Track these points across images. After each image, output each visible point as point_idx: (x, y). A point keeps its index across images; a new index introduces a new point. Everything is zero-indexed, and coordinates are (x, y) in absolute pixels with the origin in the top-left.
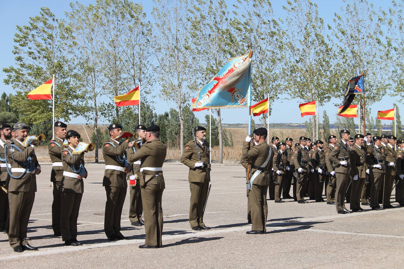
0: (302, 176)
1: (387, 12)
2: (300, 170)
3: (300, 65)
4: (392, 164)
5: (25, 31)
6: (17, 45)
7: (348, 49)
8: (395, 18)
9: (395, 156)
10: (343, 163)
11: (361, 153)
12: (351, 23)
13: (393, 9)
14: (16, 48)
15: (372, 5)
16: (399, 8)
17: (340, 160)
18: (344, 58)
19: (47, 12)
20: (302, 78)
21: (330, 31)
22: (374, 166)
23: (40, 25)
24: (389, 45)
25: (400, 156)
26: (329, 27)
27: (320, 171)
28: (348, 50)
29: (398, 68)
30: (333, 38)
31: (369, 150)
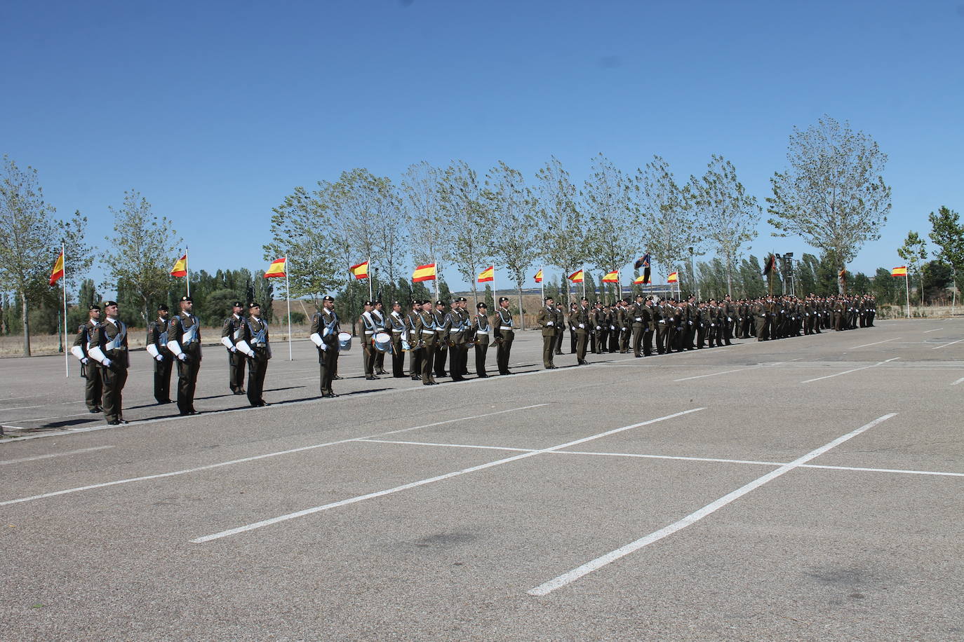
0: (599, 332)
1: (633, 179)
2: (598, 328)
3: (552, 232)
4: (672, 319)
5: (281, 210)
6: (275, 224)
7: (599, 215)
8: (642, 186)
9: (674, 313)
10: (639, 319)
11: (650, 311)
12: (601, 190)
13: (639, 176)
14: (274, 227)
15: (620, 172)
16: (645, 175)
17: (636, 317)
18: (595, 224)
19: (299, 191)
20: (555, 244)
21: (582, 198)
22: (661, 321)
23: (295, 203)
24: (638, 210)
25: (677, 313)
26: (581, 193)
27: (613, 328)
28: (599, 217)
29: (647, 233)
30: (584, 204)
31: (655, 310)
